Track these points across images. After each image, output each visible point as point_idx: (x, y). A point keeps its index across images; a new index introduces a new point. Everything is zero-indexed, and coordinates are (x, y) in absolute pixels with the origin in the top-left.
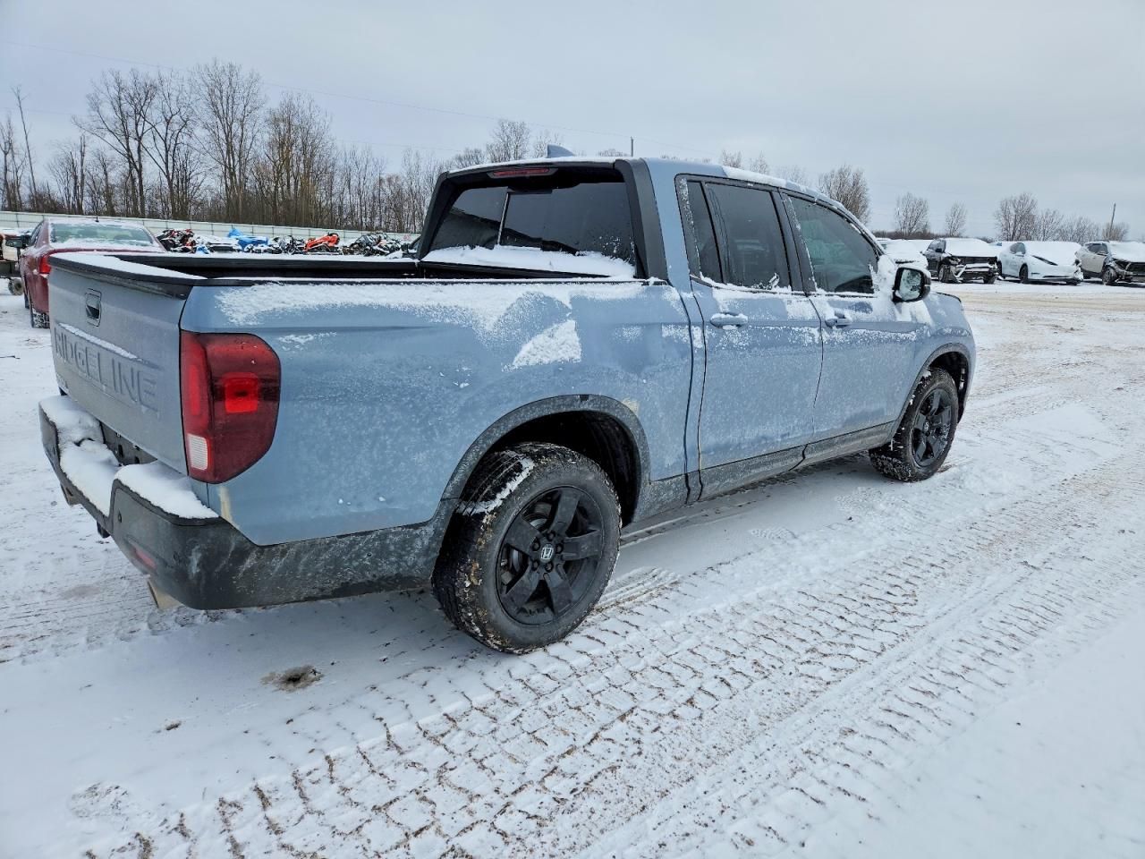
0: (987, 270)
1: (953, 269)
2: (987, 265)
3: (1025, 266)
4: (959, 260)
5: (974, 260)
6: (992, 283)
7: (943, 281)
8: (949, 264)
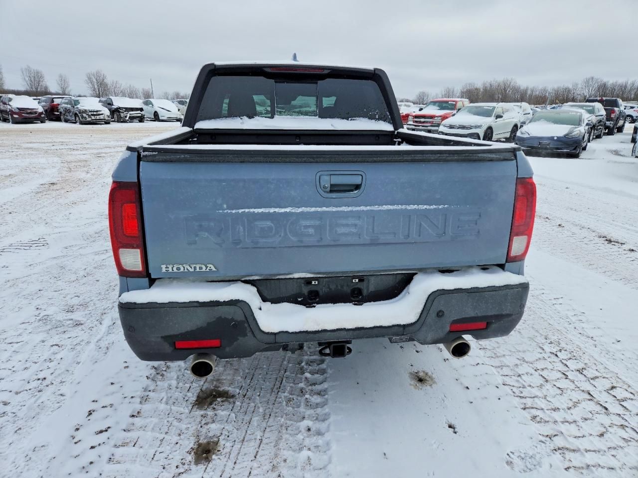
0: (140, 115)
1: (122, 115)
2: (139, 112)
3: (156, 112)
4: (124, 110)
5: (132, 109)
6: (143, 122)
7: (118, 122)
8: (119, 112)
